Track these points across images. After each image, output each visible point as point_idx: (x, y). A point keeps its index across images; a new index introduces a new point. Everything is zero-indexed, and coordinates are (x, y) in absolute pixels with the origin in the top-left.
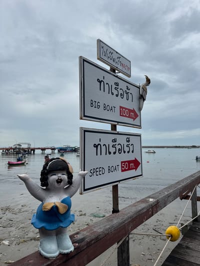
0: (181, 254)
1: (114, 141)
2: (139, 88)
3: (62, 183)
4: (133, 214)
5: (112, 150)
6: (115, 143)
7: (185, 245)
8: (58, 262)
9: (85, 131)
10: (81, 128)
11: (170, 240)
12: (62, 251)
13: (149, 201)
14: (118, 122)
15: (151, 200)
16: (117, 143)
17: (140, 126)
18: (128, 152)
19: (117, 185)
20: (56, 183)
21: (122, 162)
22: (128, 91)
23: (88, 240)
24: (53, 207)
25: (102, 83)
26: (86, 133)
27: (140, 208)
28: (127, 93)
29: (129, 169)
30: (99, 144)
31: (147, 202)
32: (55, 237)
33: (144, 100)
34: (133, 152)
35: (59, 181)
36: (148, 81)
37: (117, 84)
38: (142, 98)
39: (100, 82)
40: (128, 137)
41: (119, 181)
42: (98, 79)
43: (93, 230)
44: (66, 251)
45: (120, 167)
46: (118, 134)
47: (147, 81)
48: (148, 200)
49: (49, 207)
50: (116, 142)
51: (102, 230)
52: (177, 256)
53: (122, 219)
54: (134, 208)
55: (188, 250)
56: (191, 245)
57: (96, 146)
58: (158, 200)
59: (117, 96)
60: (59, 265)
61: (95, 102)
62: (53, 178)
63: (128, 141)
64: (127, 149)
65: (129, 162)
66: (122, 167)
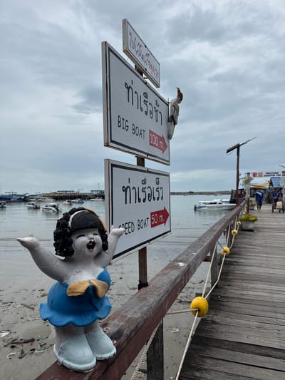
0: (208, 332)
1: (144, 182)
2: (168, 105)
3: (95, 249)
4: (168, 286)
5: (142, 196)
6: (144, 186)
7: (209, 319)
8: (97, 375)
9: (113, 166)
10: (108, 161)
11: (198, 316)
12: (100, 356)
13: (179, 265)
14: (148, 155)
15: (181, 264)
16: (147, 186)
17: (169, 162)
18: (158, 198)
19: (145, 247)
20: (87, 250)
21: (152, 214)
22: (157, 108)
23: (126, 332)
24: (88, 288)
25: (130, 90)
26: (114, 168)
27: (174, 277)
28: (156, 111)
29: (159, 223)
30: (128, 187)
31: (178, 267)
32: (84, 336)
33: (175, 124)
34: (162, 197)
35: (91, 245)
36: (180, 96)
37: (146, 95)
38: (173, 120)
39: (128, 88)
40: (158, 176)
41: (148, 241)
42: (126, 84)
43: (126, 316)
44: (107, 356)
45: (149, 220)
46: (148, 171)
47: (178, 96)
48: (177, 264)
49: (82, 289)
50: (145, 183)
51: (139, 315)
52: (204, 335)
53: (158, 295)
54: (165, 277)
55: (214, 326)
56: (217, 318)
57: (125, 189)
58: (189, 265)
59: (146, 113)
60: (99, 378)
61: (123, 119)
62: (81, 241)
63: (158, 183)
64: (156, 195)
65: (159, 213)
66: (152, 221)
